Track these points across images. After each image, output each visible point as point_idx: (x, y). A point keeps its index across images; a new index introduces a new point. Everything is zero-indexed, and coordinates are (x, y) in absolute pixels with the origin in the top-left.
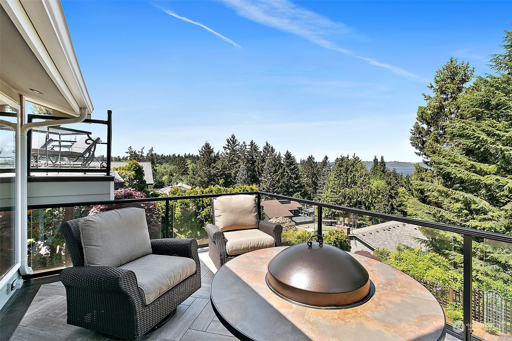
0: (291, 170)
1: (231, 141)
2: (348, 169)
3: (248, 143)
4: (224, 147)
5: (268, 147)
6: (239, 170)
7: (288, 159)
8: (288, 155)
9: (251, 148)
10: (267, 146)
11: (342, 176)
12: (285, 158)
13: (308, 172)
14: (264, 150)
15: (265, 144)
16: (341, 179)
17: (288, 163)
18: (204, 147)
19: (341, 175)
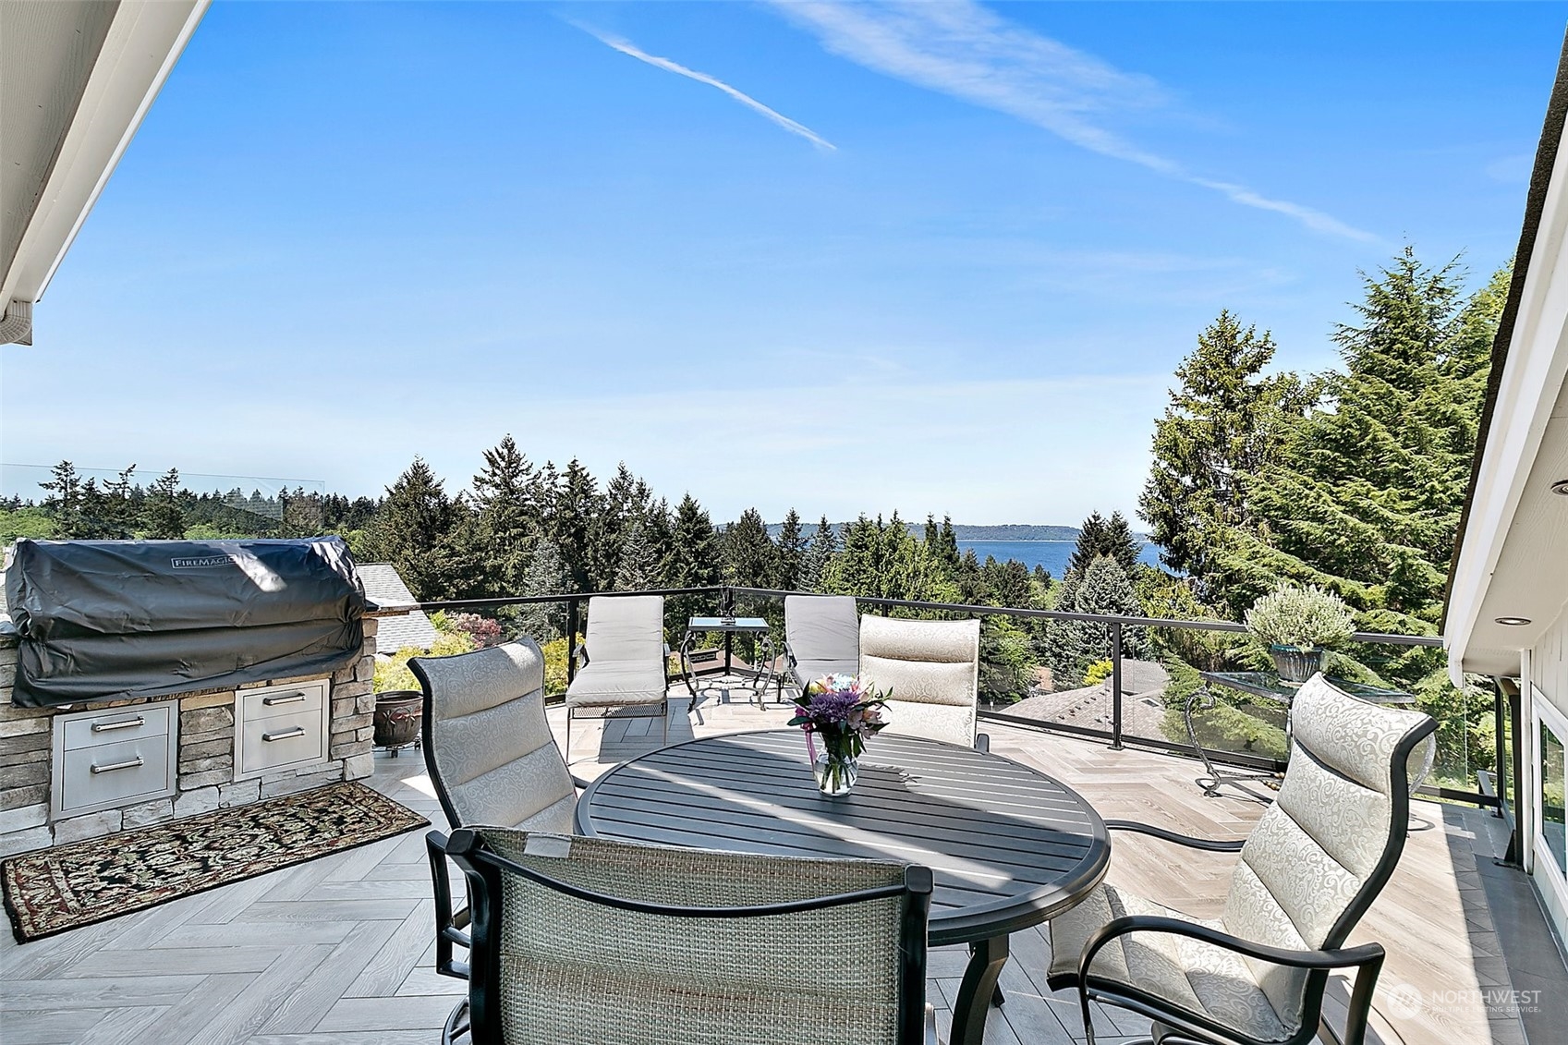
0: (697, 555)
1: (499, 460)
2: (883, 556)
3: (561, 468)
4: (476, 479)
5: (626, 484)
6: (532, 557)
7: (690, 520)
8: (689, 509)
9: (571, 483)
10: (623, 478)
11: (865, 576)
12: (680, 516)
13: (744, 558)
14: (613, 491)
15: (617, 474)
16: (862, 584)
17: (689, 533)
18: (406, 477)
19: (862, 572)
